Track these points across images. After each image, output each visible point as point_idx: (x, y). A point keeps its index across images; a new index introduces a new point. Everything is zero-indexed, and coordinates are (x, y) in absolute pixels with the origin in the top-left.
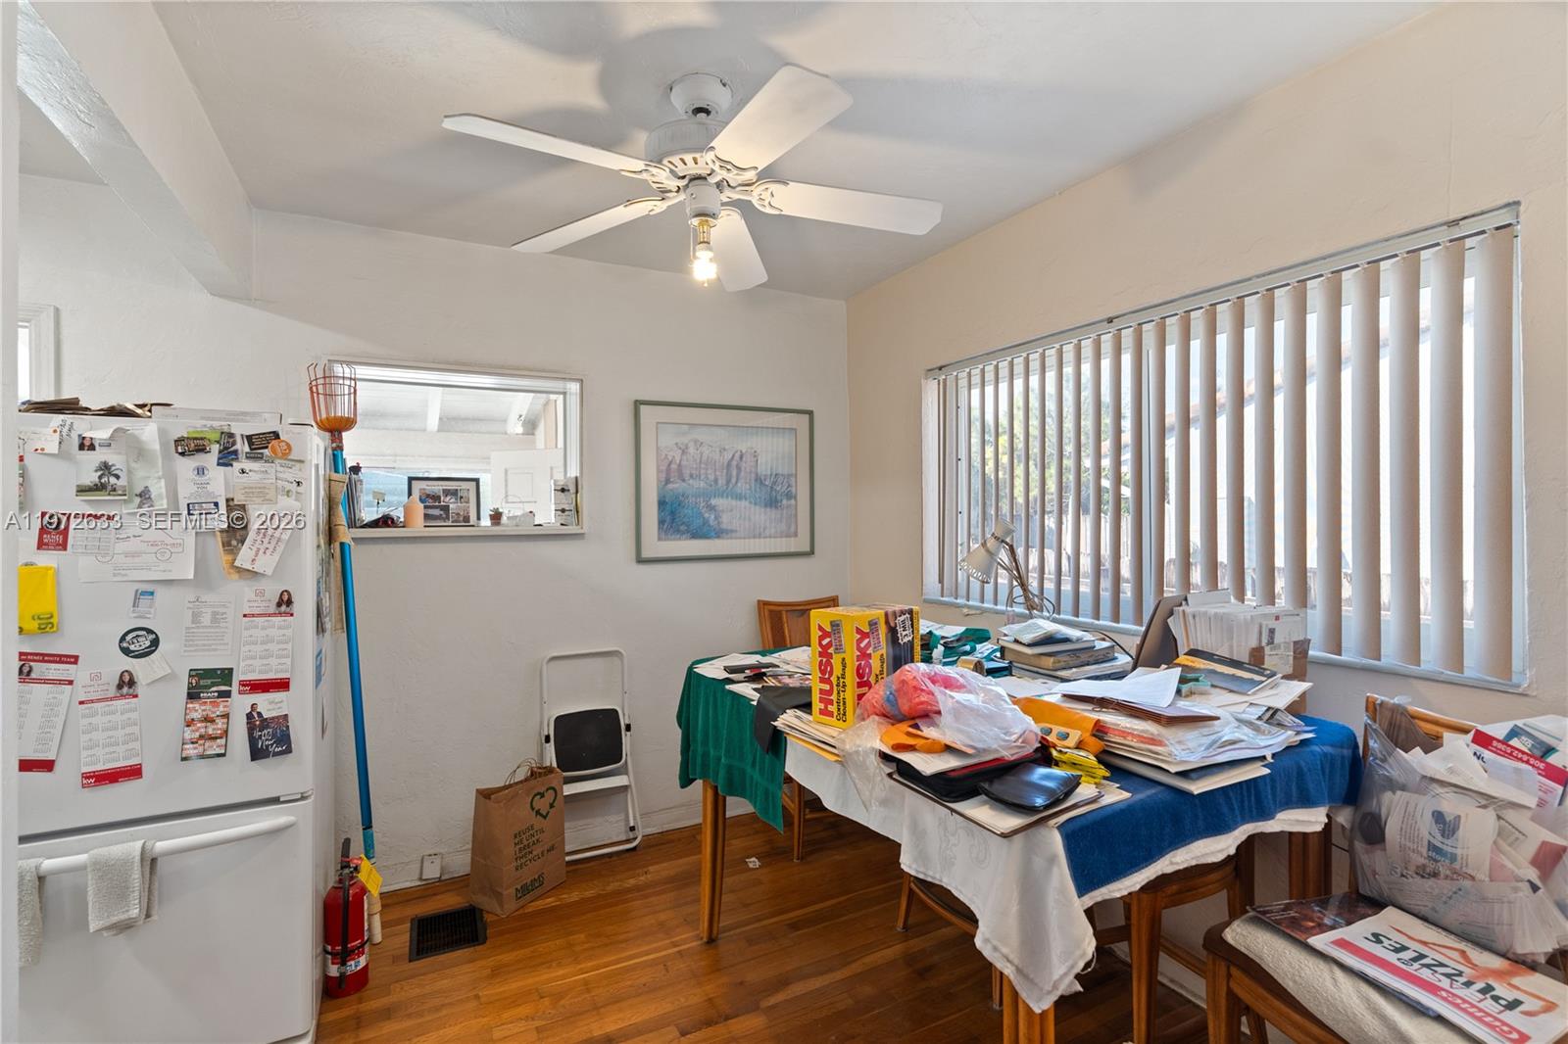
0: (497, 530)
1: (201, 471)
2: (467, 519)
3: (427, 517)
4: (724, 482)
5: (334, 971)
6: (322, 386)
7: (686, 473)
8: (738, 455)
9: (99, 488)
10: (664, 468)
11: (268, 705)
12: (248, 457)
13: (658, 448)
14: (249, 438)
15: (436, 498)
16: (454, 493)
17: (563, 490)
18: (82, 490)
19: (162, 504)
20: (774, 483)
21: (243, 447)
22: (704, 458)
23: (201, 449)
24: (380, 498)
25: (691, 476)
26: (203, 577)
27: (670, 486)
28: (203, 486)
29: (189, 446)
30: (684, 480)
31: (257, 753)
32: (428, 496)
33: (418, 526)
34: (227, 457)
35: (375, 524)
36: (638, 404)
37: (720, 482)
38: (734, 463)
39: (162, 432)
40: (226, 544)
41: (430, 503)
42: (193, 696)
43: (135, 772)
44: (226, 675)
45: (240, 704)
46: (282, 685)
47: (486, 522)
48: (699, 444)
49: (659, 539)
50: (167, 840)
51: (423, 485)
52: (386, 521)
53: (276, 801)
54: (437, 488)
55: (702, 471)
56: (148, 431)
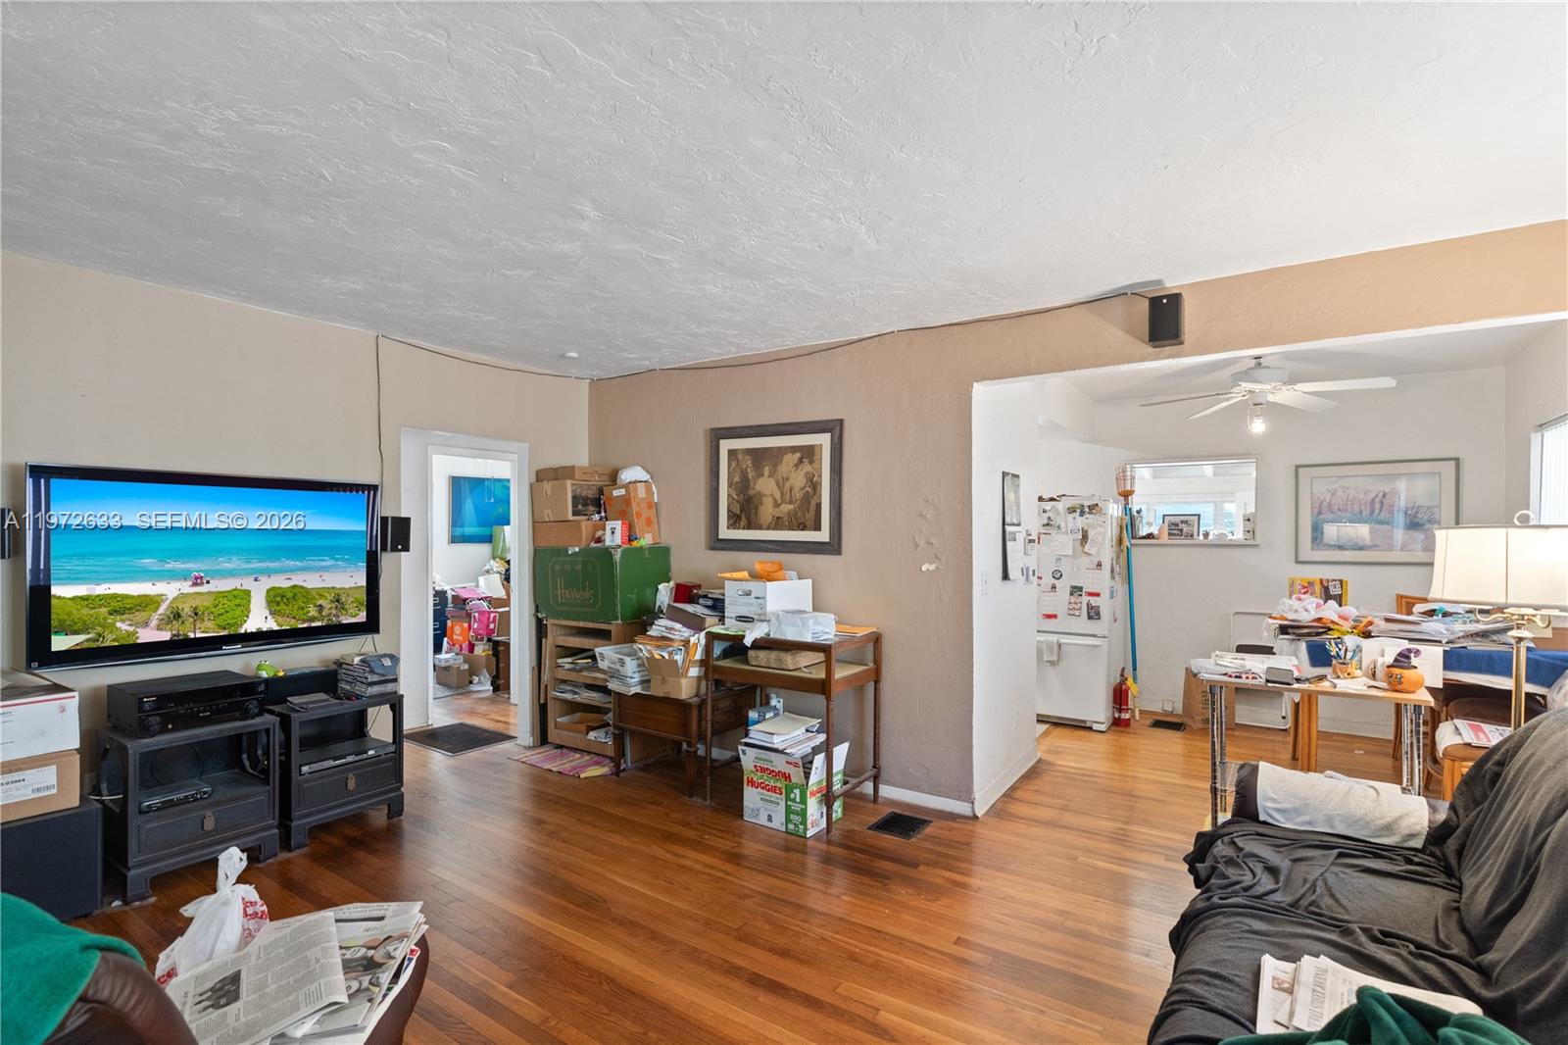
0: (1206, 542)
1: (1074, 518)
2: (1192, 535)
3: (1170, 534)
4: (1368, 512)
5: (1117, 715)
6: (1121, 477)
7: (1335, 508)
8: (1381, 495)
9: (1048, 525)
10: (1317, 505)
11: (1094, 601)
12: (1089, 513)
13: (1312, 493)
14: (1089, 507)
15: (1177, 525)
16: (1186, 522)
17: (1249, 520)
18: (1044, 525)
19: (1064, 530)
20: (1417, 513)
21: (1087, 510)
22: (1350, 498)
23: (1075, 511)
24: (1150, 524)
25: (1339, 509)
26: (1074, 556)
27: (1321, 517)
28: (1075, 524)
29: (1072, 510)
30: (1333, 512)
31: (1090, 618)
32: (1173, 524)
33: (1165, 539)
34: (1082, 513)
35: (1144, 538)
36: (1297, 467)
37: (1364, 513)
38: (1377, 500)
39: (1064, 505)
40: (1082, 543)
41: (1173, 527)
42: (1071, 594)
43: (1055, 616)
44: (1081, 589)
45: (1085, 599)
46: (1098, 595)
47: (1201, 537)
48: (1345, 489)
49: (1312, 549)
50: (1064, 640)
51: (1171, 518)
52: (1150, 536)
53: (1095, 636)
54: (1177, 520)
55: (1349, 506)
56: (1060, 506)
